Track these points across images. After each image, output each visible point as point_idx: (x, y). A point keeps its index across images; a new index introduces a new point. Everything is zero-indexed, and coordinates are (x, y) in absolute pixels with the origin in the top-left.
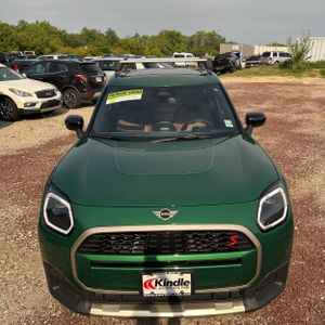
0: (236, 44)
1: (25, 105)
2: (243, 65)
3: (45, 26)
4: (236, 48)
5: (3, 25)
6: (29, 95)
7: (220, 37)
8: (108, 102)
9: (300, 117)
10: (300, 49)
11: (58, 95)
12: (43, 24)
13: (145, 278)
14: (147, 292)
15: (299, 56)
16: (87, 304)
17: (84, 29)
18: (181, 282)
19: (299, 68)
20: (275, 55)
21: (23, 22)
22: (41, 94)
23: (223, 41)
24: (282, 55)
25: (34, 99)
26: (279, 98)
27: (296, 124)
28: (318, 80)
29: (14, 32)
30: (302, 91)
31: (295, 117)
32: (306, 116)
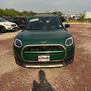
0: (66, 15)
1: (8, 28)
2: (68, 20)
3: (13, 10)
4: (66, 16)
5: (1, 10)
6: (9, 26)
7: (61, 13)
8: (30, 21)
9: (82, 31)
10: (83, 15)
11: (17, 26)
12: (12, 9)
13: (39, 57)
14: (39, 60)
15: (83, 17)
16: (25, 65)
17: (24, 11)
18: (47, 58)
19: (83, 20)
20: (76, 17)
21: (7, 9)
22: (12, 26)
23: (62, 14)
24: (78, 17)
25: (10, 27)
26: (77, 27)
27: (81, 33)
28: (88, 23)
29: (4, 11)
30: (83, 26)
31: (81, 32)
32: (84, 31)
